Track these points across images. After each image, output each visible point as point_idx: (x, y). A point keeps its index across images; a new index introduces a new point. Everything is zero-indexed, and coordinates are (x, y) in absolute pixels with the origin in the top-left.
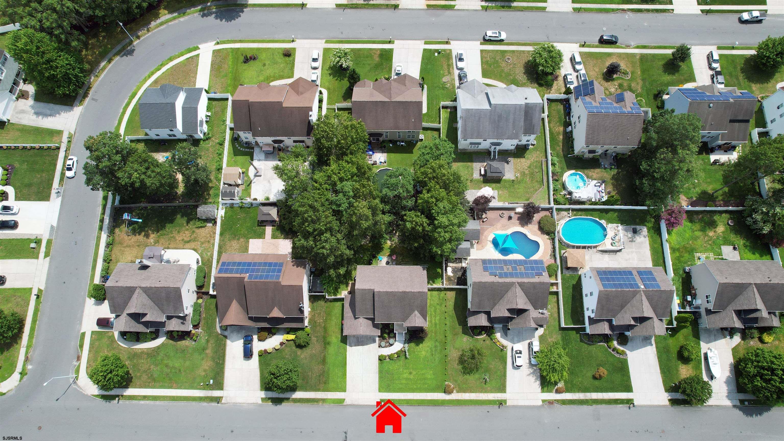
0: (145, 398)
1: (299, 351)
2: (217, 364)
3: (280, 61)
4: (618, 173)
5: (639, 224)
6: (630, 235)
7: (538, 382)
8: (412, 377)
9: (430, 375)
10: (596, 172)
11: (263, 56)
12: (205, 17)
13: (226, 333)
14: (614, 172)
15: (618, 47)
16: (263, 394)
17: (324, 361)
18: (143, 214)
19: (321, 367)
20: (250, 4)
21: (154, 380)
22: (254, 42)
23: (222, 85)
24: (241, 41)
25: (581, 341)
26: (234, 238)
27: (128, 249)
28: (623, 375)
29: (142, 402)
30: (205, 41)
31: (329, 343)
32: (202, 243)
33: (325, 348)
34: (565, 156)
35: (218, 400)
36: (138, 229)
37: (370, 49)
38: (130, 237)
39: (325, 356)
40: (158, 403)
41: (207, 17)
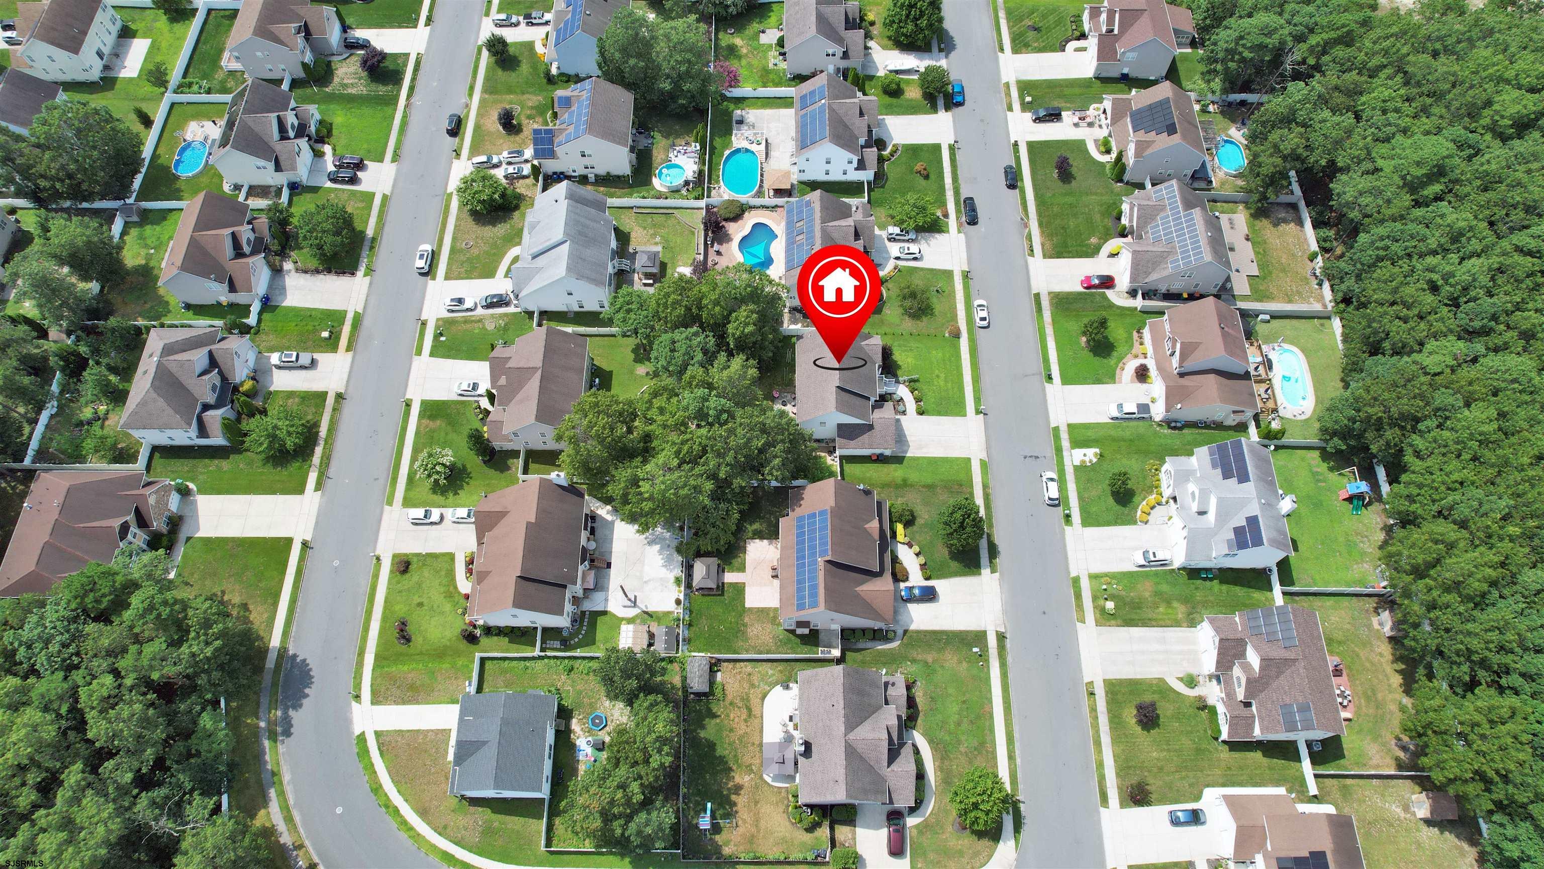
0: (1011, 757)
1: (919, 521)
2: (947, 643)
3: (415, 578)
4: (660, 132)
5: (731, 117)
6: (744, 127)
7: (937, 235)
8: (942, 376)
9: (937, 355)
10: (658, 155)
11: (401, 610)
12: (292, 730)
13: (900, 632)
14: (657, 135)
15: (467, 116)
16: (986, 572)
17: (931, 487)
18: (697, 803)
19: (939, 490)
20: (282, 642)
21: (982, 744)
22: (366, 629)
23: (450, 678)
24: (361, 653)
25: (883, 187)
26: (744, 633)
27: (763, 824)
28: (922, 150)
29: (1018, 761)
30: (348, 722)
31: (905, 480)
32: (753, 686)
33: (912, 486)
34: (631, 186)
35: (1001, 637)
36: (724, 808)
37: (417, 433)
38: (740, 823)
39: (924, 486)
40: (1016, 735)
41: (292, 726)
